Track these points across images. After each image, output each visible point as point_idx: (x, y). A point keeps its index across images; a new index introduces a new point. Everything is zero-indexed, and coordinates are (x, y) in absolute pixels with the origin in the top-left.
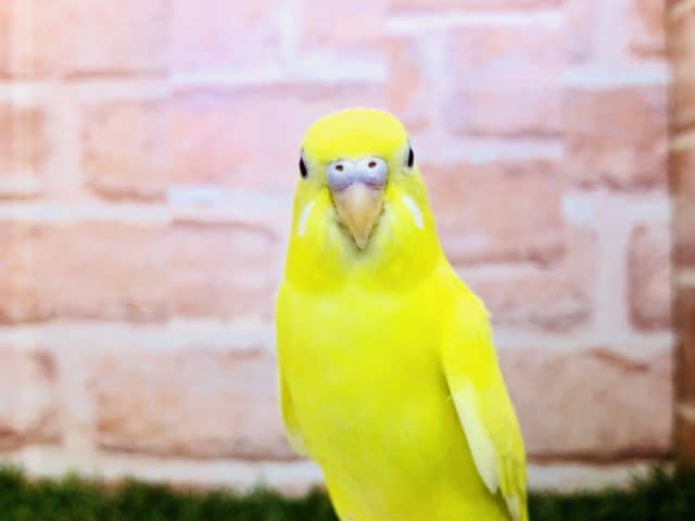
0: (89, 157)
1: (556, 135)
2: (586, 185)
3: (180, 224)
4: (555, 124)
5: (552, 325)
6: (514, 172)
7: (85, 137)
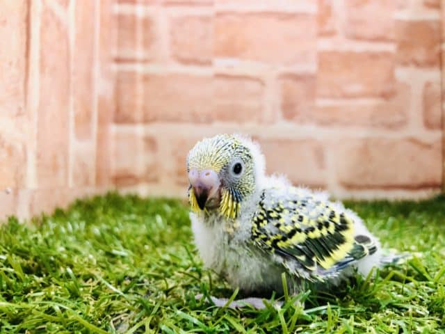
0: (174, 43)
1: (392, 41)
2: (405, 64)
3: (219, 76)
4: (392, 36)
5: (391, 126)
6: (374, 56)
7: (172, 33)
